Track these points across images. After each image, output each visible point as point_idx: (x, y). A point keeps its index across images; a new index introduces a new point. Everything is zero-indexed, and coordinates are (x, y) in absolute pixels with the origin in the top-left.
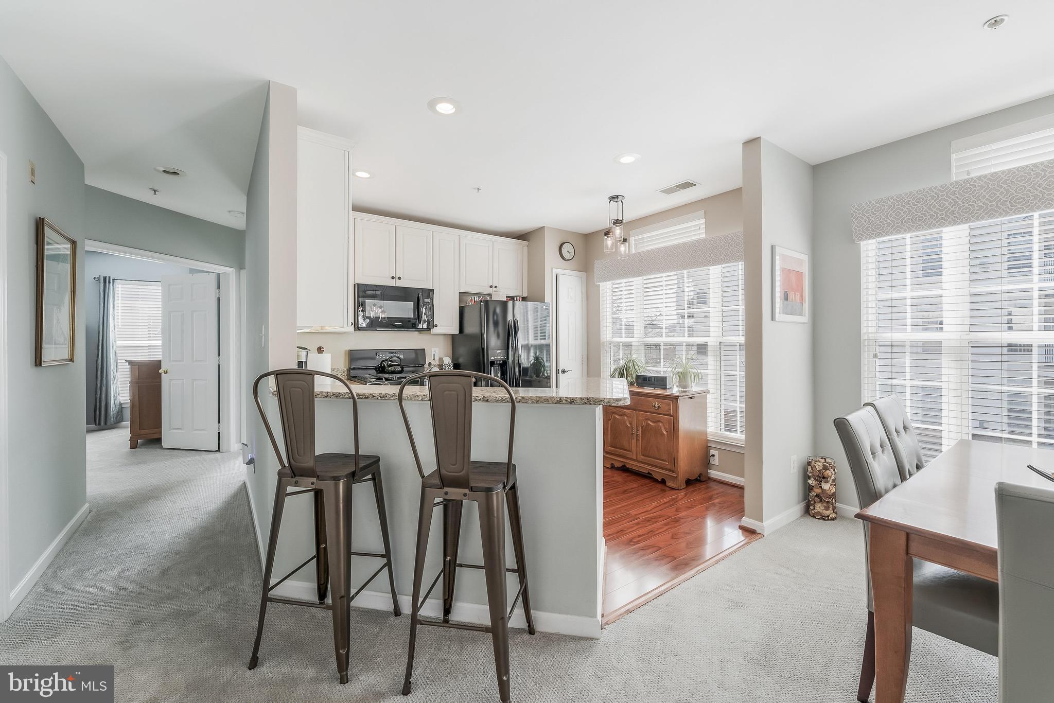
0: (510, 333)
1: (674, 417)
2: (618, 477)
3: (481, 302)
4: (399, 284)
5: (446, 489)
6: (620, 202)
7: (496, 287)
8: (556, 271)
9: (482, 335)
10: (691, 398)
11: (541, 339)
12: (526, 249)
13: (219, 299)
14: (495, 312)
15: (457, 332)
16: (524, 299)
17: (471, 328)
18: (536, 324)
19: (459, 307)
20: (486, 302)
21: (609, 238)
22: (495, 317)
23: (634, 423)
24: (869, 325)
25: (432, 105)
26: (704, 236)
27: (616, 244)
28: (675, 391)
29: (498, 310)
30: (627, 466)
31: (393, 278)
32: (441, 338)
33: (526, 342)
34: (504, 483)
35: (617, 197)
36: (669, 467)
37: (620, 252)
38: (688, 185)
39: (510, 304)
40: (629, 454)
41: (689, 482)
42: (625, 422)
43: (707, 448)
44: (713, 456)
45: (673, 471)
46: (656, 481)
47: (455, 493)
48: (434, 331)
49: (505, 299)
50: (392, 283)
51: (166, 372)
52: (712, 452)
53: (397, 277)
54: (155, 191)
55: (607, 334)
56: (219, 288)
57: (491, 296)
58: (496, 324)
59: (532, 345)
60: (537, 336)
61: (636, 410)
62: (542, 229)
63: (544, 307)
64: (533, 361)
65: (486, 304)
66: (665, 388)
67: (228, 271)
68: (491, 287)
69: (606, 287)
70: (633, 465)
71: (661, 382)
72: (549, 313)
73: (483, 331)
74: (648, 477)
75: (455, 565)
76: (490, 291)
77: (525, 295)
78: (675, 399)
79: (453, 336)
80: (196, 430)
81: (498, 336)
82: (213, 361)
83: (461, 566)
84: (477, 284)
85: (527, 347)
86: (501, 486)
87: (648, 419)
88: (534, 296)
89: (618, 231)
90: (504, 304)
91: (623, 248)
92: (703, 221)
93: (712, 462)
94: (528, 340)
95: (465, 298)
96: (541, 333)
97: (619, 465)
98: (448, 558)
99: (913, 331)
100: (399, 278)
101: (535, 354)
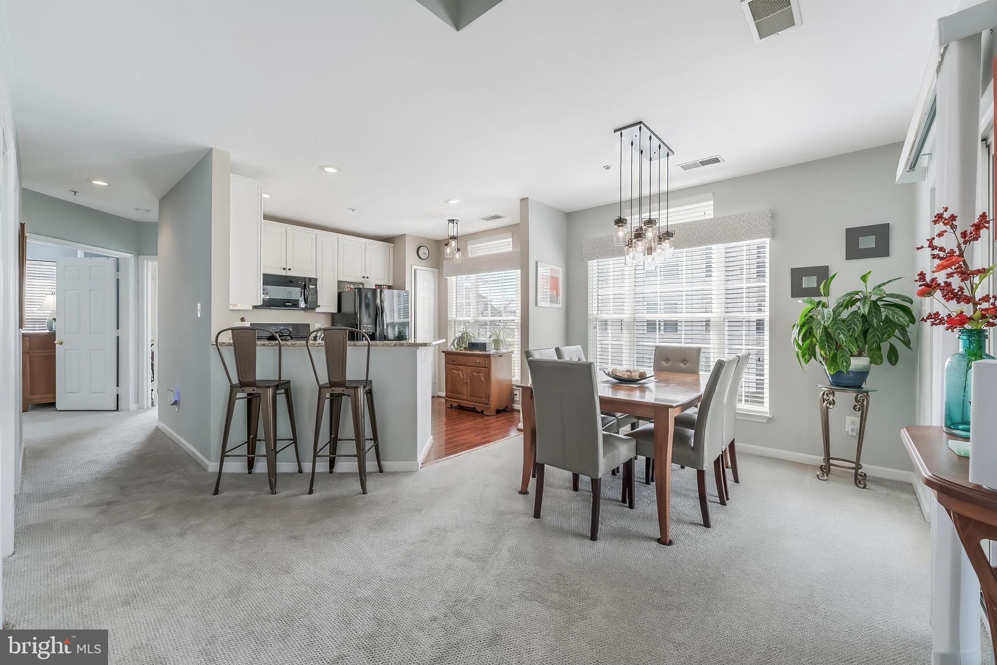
0: (378, 313)
1: (488, 368)
2: (455, 413)
3: (355, 289)
4: (289, 274)
5: (333, 388)
6: (455, 224)
7: (367, 278)
8: (414, 267)
9: (356, 314)
10: (500, 356)
11: (403, 318)
12: (391, 249)
13: (118, 280)
14: (366, 296)
15: (336, 311)
16: (390, 287)
17: (347, 308)
18: (399, 306)
19: (338, 292)
20: (360, 289)
21: (448, 248)
22: (367, 301)
23: (465, 375)
24: (593, 311)
25: (322, 168)
26: (511, 249)
27: (453, 252)
28: (493, 352)
29: (369, 295)
30: (461, 405)
31: (284, 269)
32: (323, 316)
33: (392, 321)
34: (364, 385)
35: (453, 220)
36: (485, 402)
37: (456, 257)
38: (496, 217)
39: (379, 291)
40: (462, 397)
41: (498, 412)
42: (459, 374)
43: (512, 390)
44: (516, 394)
45: (487, 404)
46: (478, 412)
47: (337, 390)
48: (318, 310)
49: (374, 287)
50: (283, 273)
51: (61, 343)
52: (516, 392)
53: (287, 269)
54: (75, 192)
55: (452, 314)
56: (118, 271)
57: (363, 284)
58: (367, 306)
59: (396, 323)
60: (401, 316)
61: (466, 366)
62: (403, 236)
63: (405, 294)
64: (397, 335)
65: (360, 291)
66: (485, 351)
67: (127, 256)
68: (364, 277)
69: (452, 280)
70: (465, 403)
71: (483, 346)
72: (408, 298)
73: (357, 311)
74: (473, 410)
75: (337, 440)
76: (363, 280)
77: (391, 284)
78: (489, 356)
79: (332, 314)
80: (94, 393)
81: (369, 316)
82: (112, 333)
83: (340, 440)
84: (352, 275)
85: (393, 325)
86: (362, 386)
87: (473, 371)
88: (397, 285)
89: (453, 243)
90: (374, 291)
91: (458, 255)
92: (511, 239)
93: (515, 399)
94: (394, 319)
95: (343, 285)
96: (404, 313)
97: (455, 405)
98: (333, 436)
99: (614, 313)
100: (290, 269)
101: (399, 329)
